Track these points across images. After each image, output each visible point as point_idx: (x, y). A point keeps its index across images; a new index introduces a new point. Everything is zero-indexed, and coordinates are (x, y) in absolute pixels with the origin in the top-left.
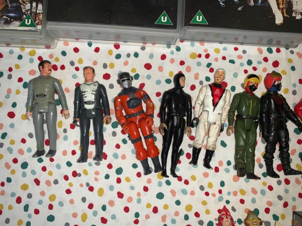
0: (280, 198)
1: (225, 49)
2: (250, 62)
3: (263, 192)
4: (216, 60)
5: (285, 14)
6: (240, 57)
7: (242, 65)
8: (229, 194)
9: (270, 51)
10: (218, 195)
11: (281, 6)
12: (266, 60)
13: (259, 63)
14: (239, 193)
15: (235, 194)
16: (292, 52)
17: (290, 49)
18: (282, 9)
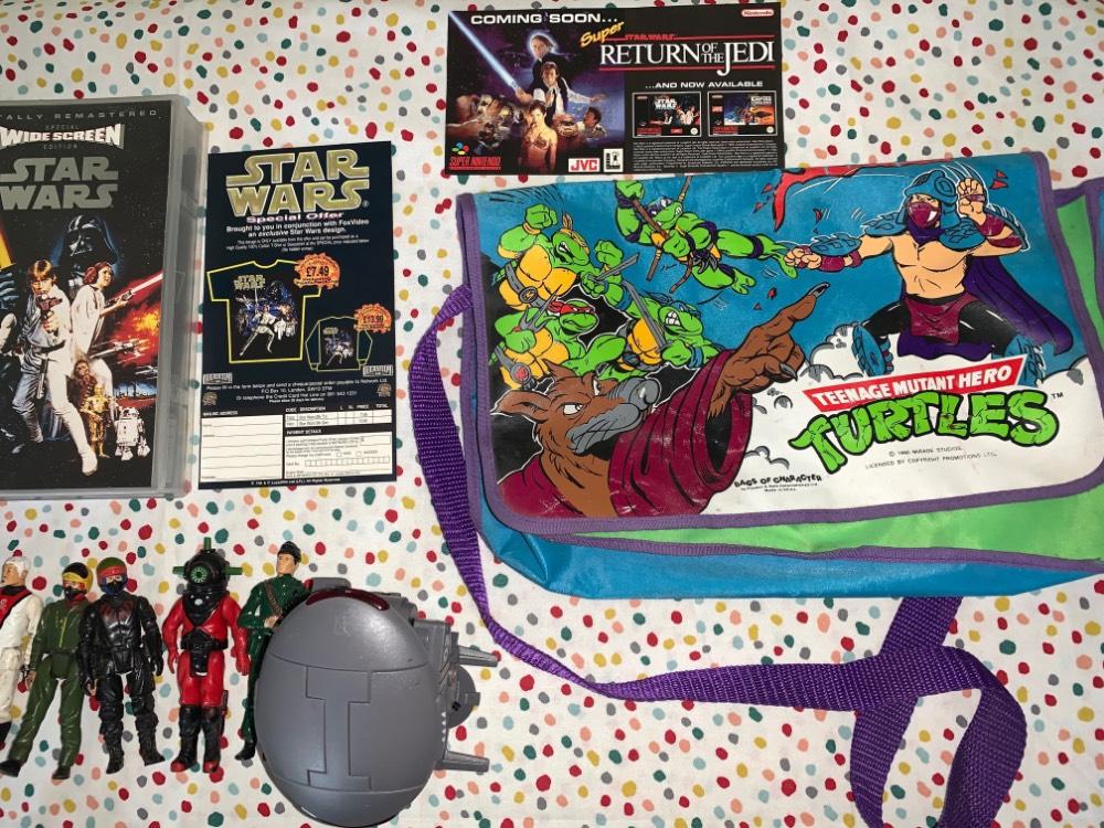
0: (143, 814)
1: (47, 509)
2: (94, 533)
3: (109, 805)
4: (29, 533)
5: (101, 454)
6: (75, 524)
7: (78, 539)
8: (42, 810)
9: (135, 506)
10: (21, 814)
11: (94, 439)
12: (126, 525)
13: (113, 532)
14: (62, 809)
15: (55, 810)
16: (179, 506)
17: (175, 500)
18: (96, 442)
